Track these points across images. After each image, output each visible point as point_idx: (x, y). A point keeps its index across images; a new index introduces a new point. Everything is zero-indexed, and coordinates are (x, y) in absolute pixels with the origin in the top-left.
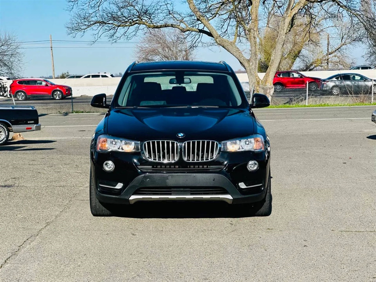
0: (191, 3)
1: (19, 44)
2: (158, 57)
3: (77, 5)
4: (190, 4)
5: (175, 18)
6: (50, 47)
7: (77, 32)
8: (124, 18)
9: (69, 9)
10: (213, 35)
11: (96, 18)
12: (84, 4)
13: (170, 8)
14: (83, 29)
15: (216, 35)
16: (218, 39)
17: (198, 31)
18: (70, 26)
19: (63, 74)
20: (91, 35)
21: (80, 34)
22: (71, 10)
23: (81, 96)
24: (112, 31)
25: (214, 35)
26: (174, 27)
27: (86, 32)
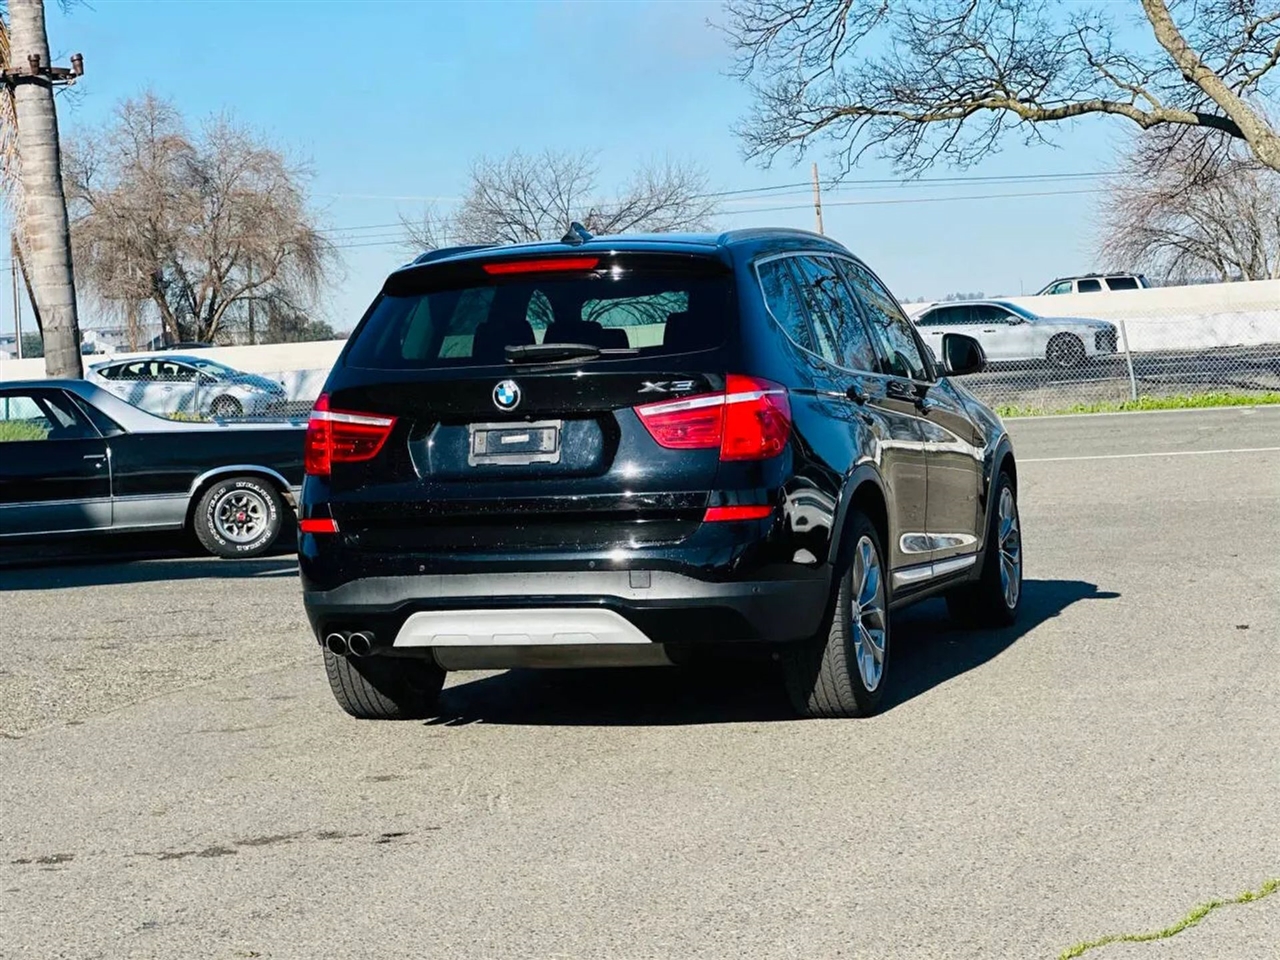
0: (1162, 20)
3: (765, 57)
4: (1157, 25)
5: (1111, 77)
6: (814, 203)
7: (775, 149)
8: (944, 89)
9: (741, 72)
10: (1243, 132)
11: (841, 97)
12: (785, 51)
14: (799, 137)
15: (1257, 132)
16: (1262, 147)
17: (1196, 120)
18: (754, 128)
20: (827, 156)
21: (785, 153)
22: (745, 75)
24: (902, 140)
25: (1248, 133)
26: (1111, 112)
27: (808, 148)
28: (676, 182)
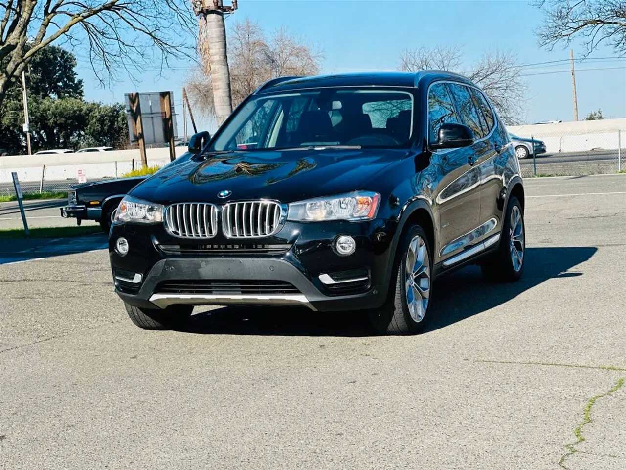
1: (518, 68)
6: (571, 70)
7: (555, 41)
11: (589, 15)
14: (567, 35)
19: (592, 115)
21: (560, 43)
22: (541, 5)
23: (593, 150)
27: (572, 40)
28: (501, 60)
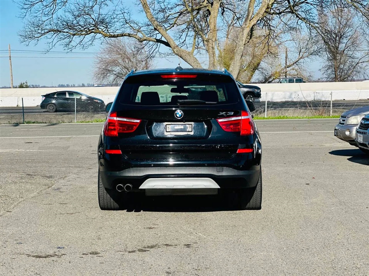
0: (149, 12)
2: (118, 68)
3: (30, 13)
4: (147, 13)
5: (132, 27)
6: (9, 56)
7: (31, 40)
8: (80, 26)
9: (22, 16)
10: (170, 45)
11: (50, 26)
12: (37, 12)
13: (127, 16)
14: (37, 37)
15: (174, 45)
16: (175, 49)
17: (156, 41)
18: (23, 34)
19: (21, 84)
21: (33, 42)
22: (24, 18)
23: (37, 106)
24: (67, 40)
25: (171, 45)
26: (131, 37)
27: (39, 41)
